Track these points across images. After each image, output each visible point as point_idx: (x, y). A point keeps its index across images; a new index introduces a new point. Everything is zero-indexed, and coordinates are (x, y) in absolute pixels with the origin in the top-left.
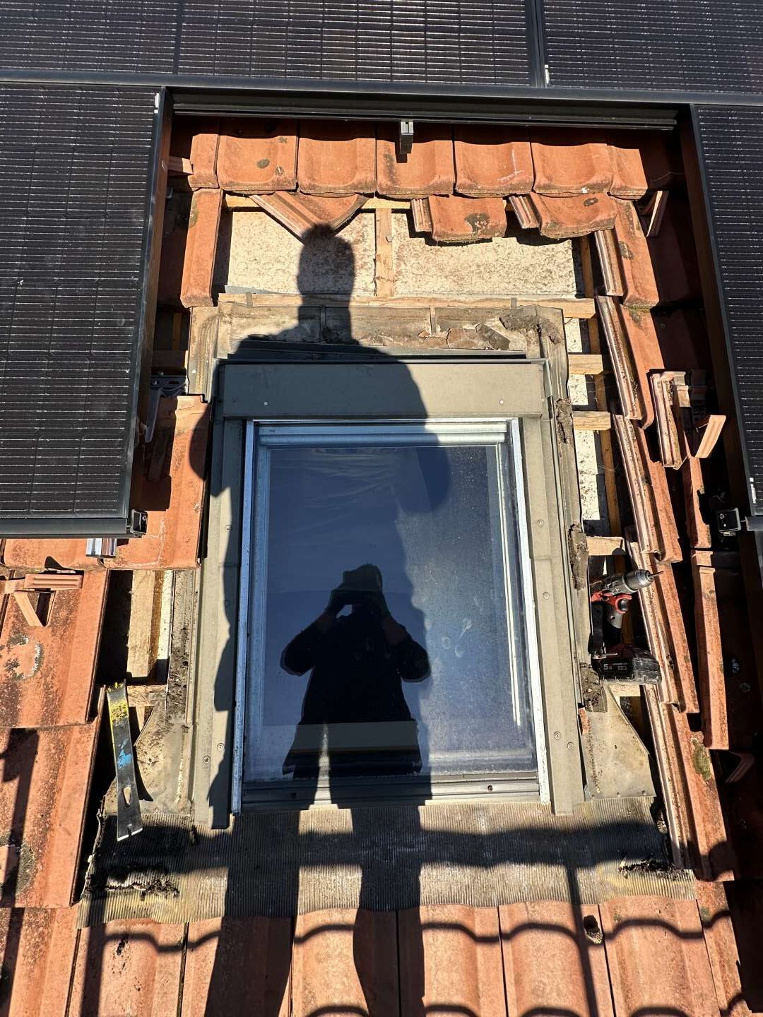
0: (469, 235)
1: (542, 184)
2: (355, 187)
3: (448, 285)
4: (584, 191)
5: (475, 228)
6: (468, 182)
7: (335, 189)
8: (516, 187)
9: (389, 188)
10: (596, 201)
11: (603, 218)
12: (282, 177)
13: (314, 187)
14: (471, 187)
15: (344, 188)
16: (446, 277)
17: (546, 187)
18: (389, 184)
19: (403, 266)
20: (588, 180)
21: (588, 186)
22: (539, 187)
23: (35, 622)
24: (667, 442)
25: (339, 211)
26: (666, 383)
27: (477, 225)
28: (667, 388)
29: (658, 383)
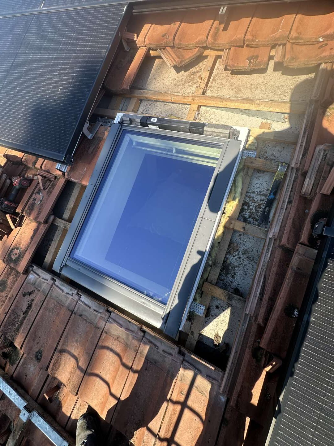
0: (246, 67)
1: (294, 37)
2: (197, 43)
3: (232, 93)
4: (321, 40)
5: (250, 63)
6: (251, 38)
7: (189, 45)
8: (278, 39)
9: (212, 43)
10: (326, 45)
11: (326, 55)
12: (168, 41)
13: (180, 45)
14: (253, 41)
15: (193, 44)
16: (232, 89)
17: (296, 38)
18: (212, 41)
19: (214, 83)
20: (325, 32)
21: (323, 37)
22: (292, 39)
23: (42, 188)
24: (308, 183)
25: (189, 55)
26: (325, 151)
27: (252, 61)
28: (324, 153)
29: (320, 150)
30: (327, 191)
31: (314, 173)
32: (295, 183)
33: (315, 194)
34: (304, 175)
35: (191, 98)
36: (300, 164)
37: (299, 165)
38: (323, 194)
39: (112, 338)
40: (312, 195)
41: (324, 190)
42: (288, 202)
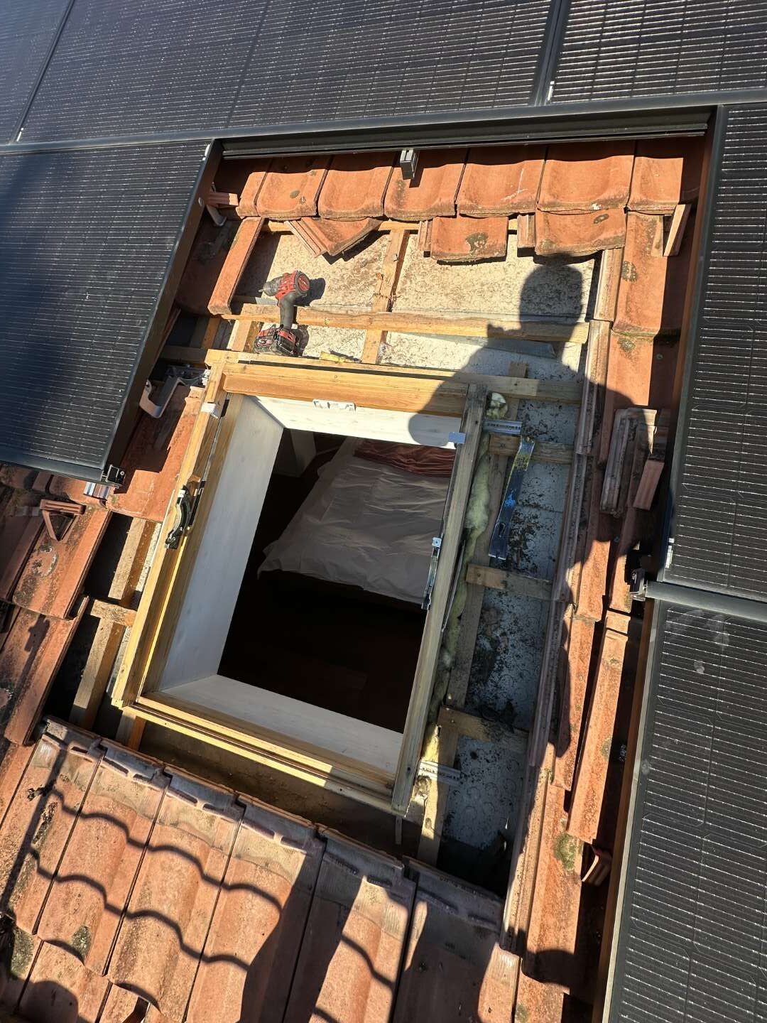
0: (466, 255)
1: (546, 202)
2: (364, 211)
3: (446, 302)
4: (595, 207)
5: (473, 247)
6: (469, 203)
7: (347, 214)
8: (519, 206)
9: (394, 212)
10: (606, 217)
11: (608, 237)
12: (304, 206)
13: (331, 213)
14: (472, 208)
15: (356, 213)
16: (447, 295)
17: (550, 205)
18: (395, 207)
19: (409, 282)
20: (599, 195)
21: (599, 203)
22: (544, 206)
23: (53, 535)
24: (611, 485)
25: (351, 233)
26: (631, 420)
27: (476, 244)
28: (631, 425)
29: (622, 420)
30: (645, 503)
31: (619, 466)
32: (589, 484)
33: (626, 509)
34: (602, 467)
35: (367, 318)
36: (592, 446)
37: (589, 449)
38: (638, 509)
39: (253, 866)
40: (621, 510)
41: (639, 501)
42: (580, 524)
